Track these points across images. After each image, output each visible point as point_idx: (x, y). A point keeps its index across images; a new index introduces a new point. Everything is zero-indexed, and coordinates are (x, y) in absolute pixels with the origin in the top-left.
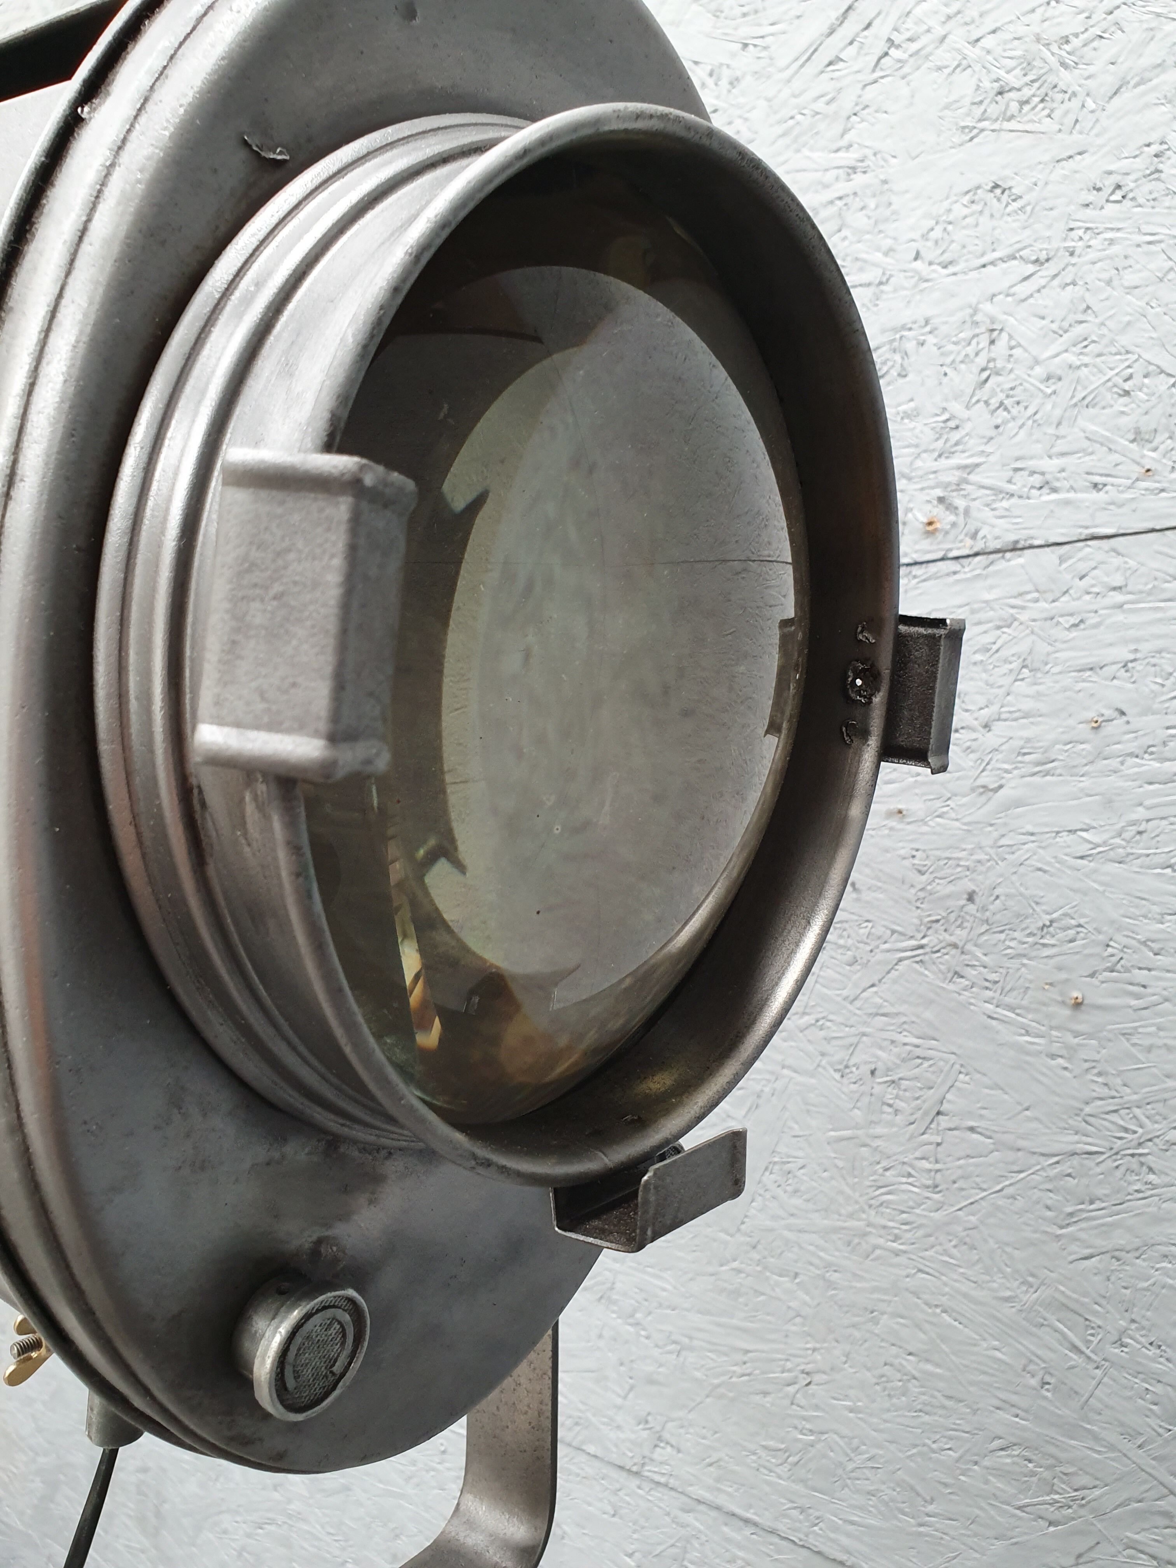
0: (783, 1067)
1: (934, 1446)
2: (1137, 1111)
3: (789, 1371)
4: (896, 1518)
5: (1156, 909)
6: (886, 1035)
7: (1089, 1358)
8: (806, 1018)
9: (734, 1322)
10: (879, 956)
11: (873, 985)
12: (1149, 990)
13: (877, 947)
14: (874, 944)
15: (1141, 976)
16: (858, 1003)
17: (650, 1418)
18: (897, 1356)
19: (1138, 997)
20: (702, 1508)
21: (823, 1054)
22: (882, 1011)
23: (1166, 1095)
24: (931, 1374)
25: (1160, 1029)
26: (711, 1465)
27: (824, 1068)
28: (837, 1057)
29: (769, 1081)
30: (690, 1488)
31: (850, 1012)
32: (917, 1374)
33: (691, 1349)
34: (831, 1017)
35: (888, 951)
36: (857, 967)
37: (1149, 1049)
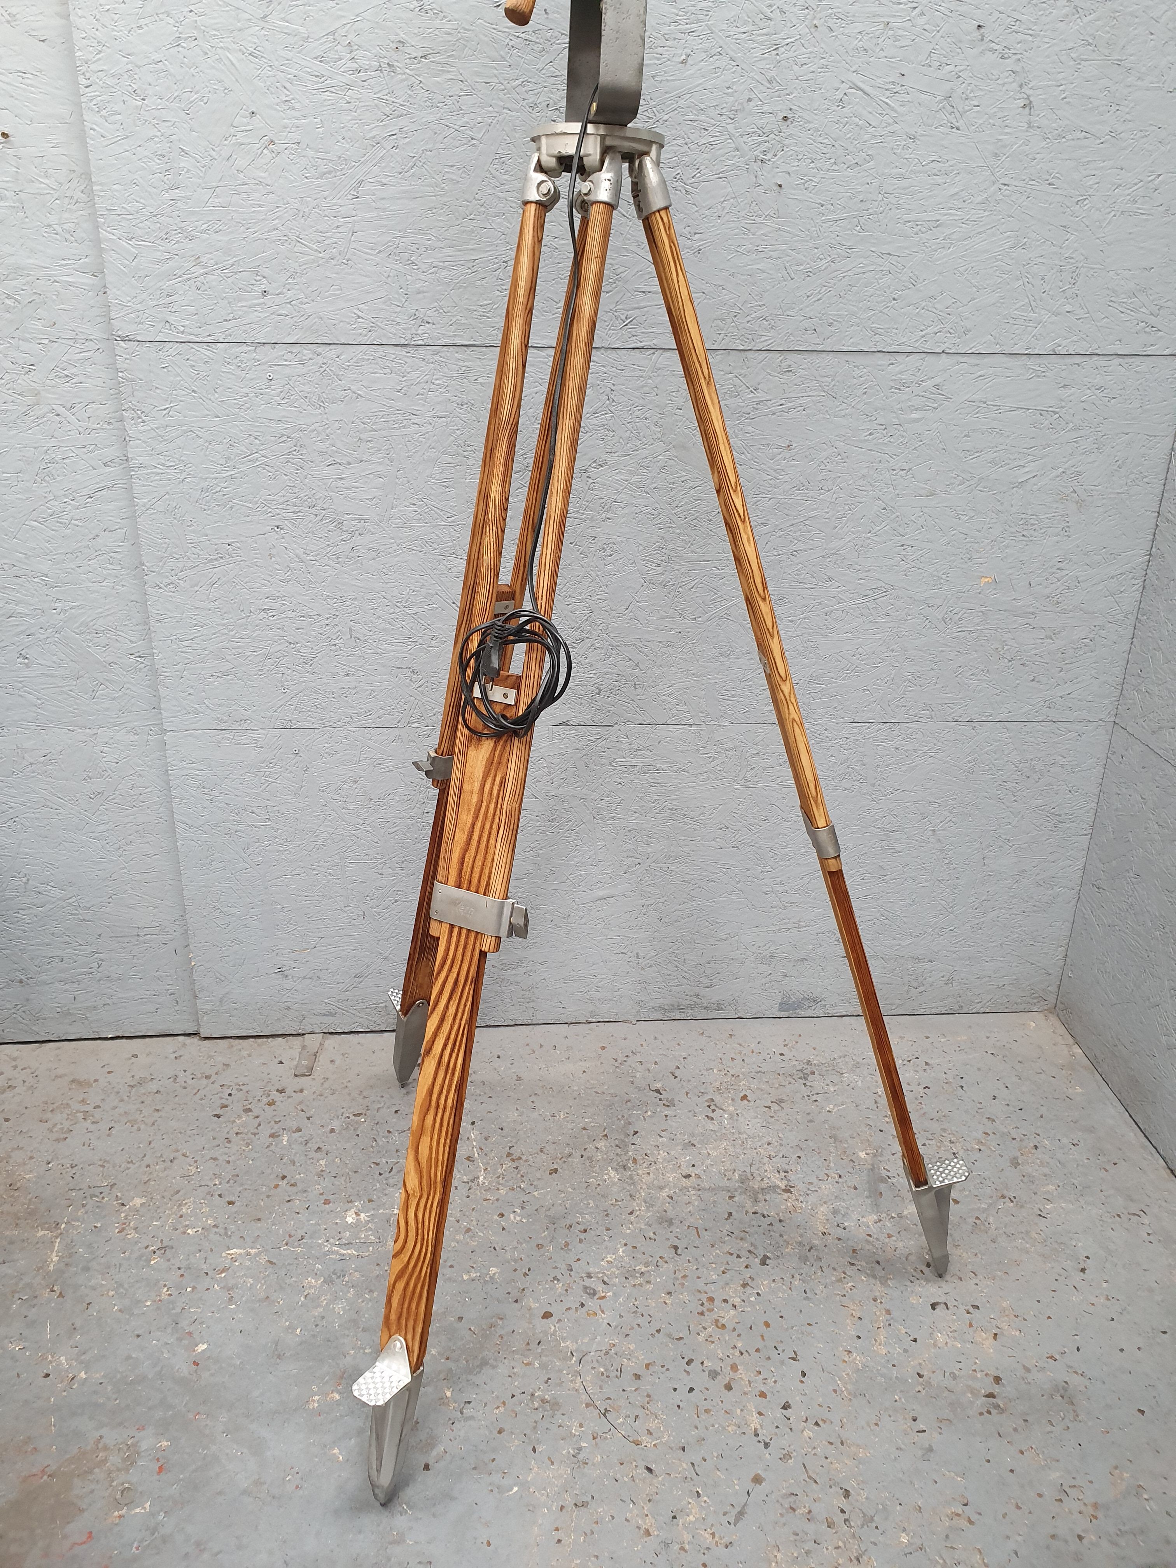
0: (504, 108)
1: (563, 277)
2: (654, 109)
3: (497, 263)
4: (543, 315)
5: (668, 20)
6: (555, 87)
7: (628, 218)
8: (517, 81)
9: (470, 247)
10: (555, 47)
11: (551, 62)
12: (663, 56)
13: (554, 42)
14: (553, 40)
15: (660, 50)
16: (543, 72)
17: (417, 313)
18: (549, 241)
19: (659, 59)
20: (445, 348)
21: (524, 99)
22: (554, 75)
23: (665, 101)
24: (563, 244)
25: (666, 73)
26: (451, 325)
27: (524, 107)
28: (531, 101)
29: (496, 117)
30: (439, 341)
31: (539, 76)
32: (557, 246)
33: (444, 268)
34: (530, 80)
35: (559, 44)
36: (544, 53)
37: (661, 82)
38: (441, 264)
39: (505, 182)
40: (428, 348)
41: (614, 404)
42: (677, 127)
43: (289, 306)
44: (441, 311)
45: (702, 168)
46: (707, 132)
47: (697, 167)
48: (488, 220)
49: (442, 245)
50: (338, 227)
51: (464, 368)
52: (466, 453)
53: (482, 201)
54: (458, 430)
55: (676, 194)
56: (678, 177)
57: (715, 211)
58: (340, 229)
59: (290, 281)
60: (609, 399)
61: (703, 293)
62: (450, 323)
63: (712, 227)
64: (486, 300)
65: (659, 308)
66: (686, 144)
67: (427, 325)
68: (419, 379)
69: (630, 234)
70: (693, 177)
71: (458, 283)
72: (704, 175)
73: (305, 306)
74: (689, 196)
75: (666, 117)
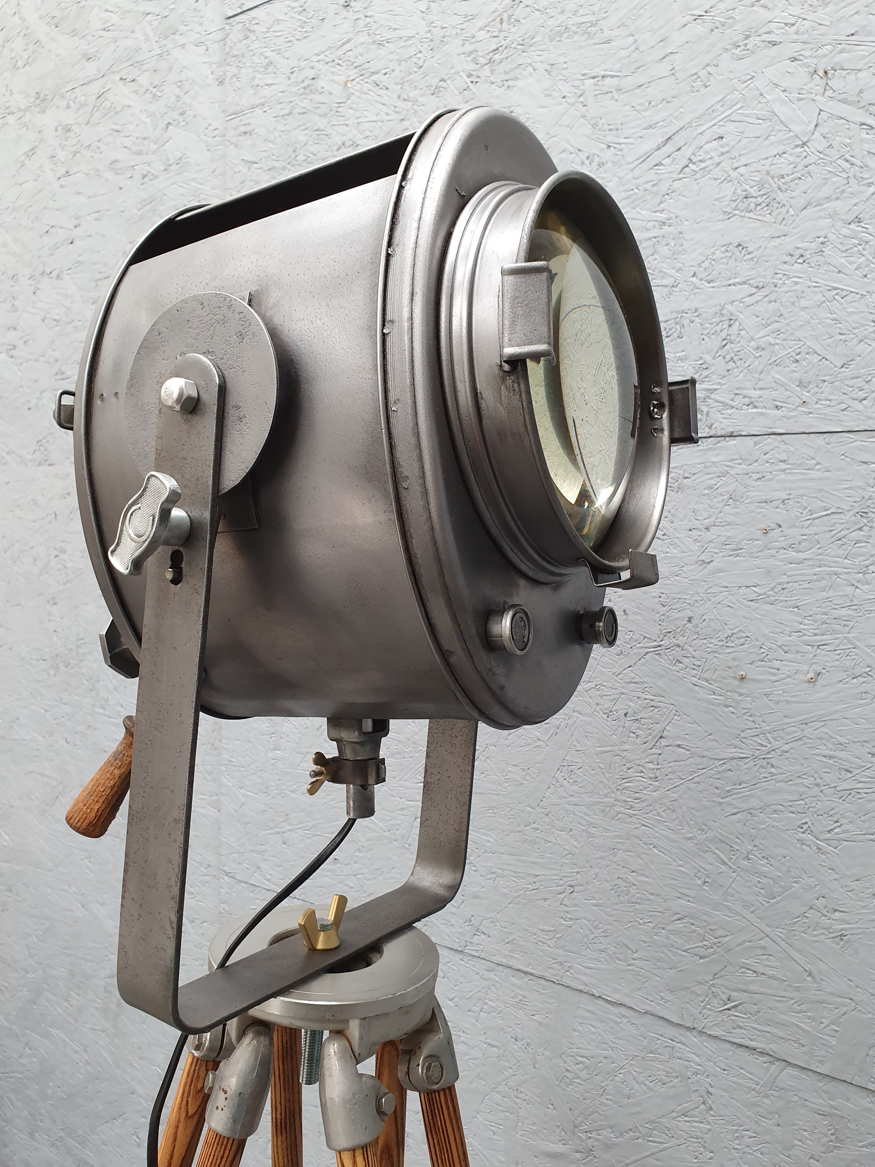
38: (500, 871)
39: (573, 794)
40: (483, 961)
41: (712, 1113)
42: (803, 762)
43: (354, 878)
44: (498, 924)
45: (843, 821)
46: (850, 775)
47: (835, 819)
48: (553, 833)
49: (502, 851)
50: (402, 809)
51: (520, 997)
52: (518, 1101)
53: (547, 811)
54: (510, 1068)
55: (803, 850)
56: (805, 827)
57: (868, 885)
58: (405, 812)
59: (358, 853)
60: (704, 1103)
61: (851, 999)
62: (506, 941)
63: (864, 907)
64: (547, 925)
65: (779, 1001)
66: (817, 785)
67: (483, 936)
68: (472, 994)
69: (733, 889)
70: (829, 831)
71: (518, 897)
72: (847, 831)
73: (368, 882)
74: (823, 857)
75: (786, 748)
